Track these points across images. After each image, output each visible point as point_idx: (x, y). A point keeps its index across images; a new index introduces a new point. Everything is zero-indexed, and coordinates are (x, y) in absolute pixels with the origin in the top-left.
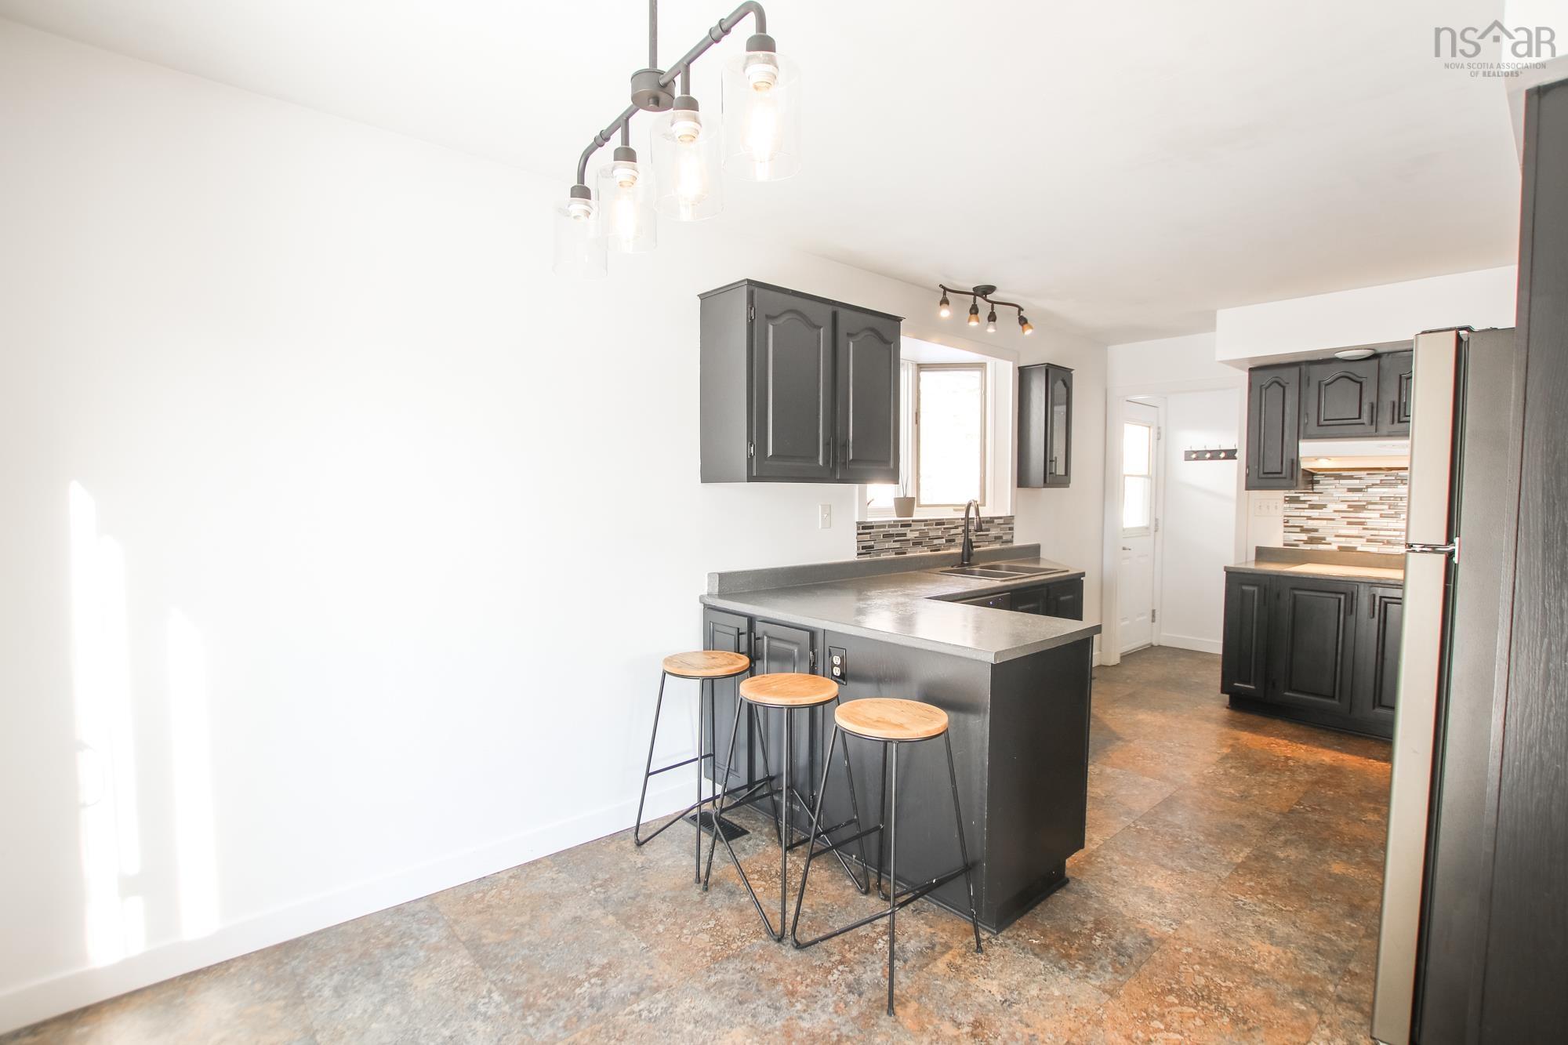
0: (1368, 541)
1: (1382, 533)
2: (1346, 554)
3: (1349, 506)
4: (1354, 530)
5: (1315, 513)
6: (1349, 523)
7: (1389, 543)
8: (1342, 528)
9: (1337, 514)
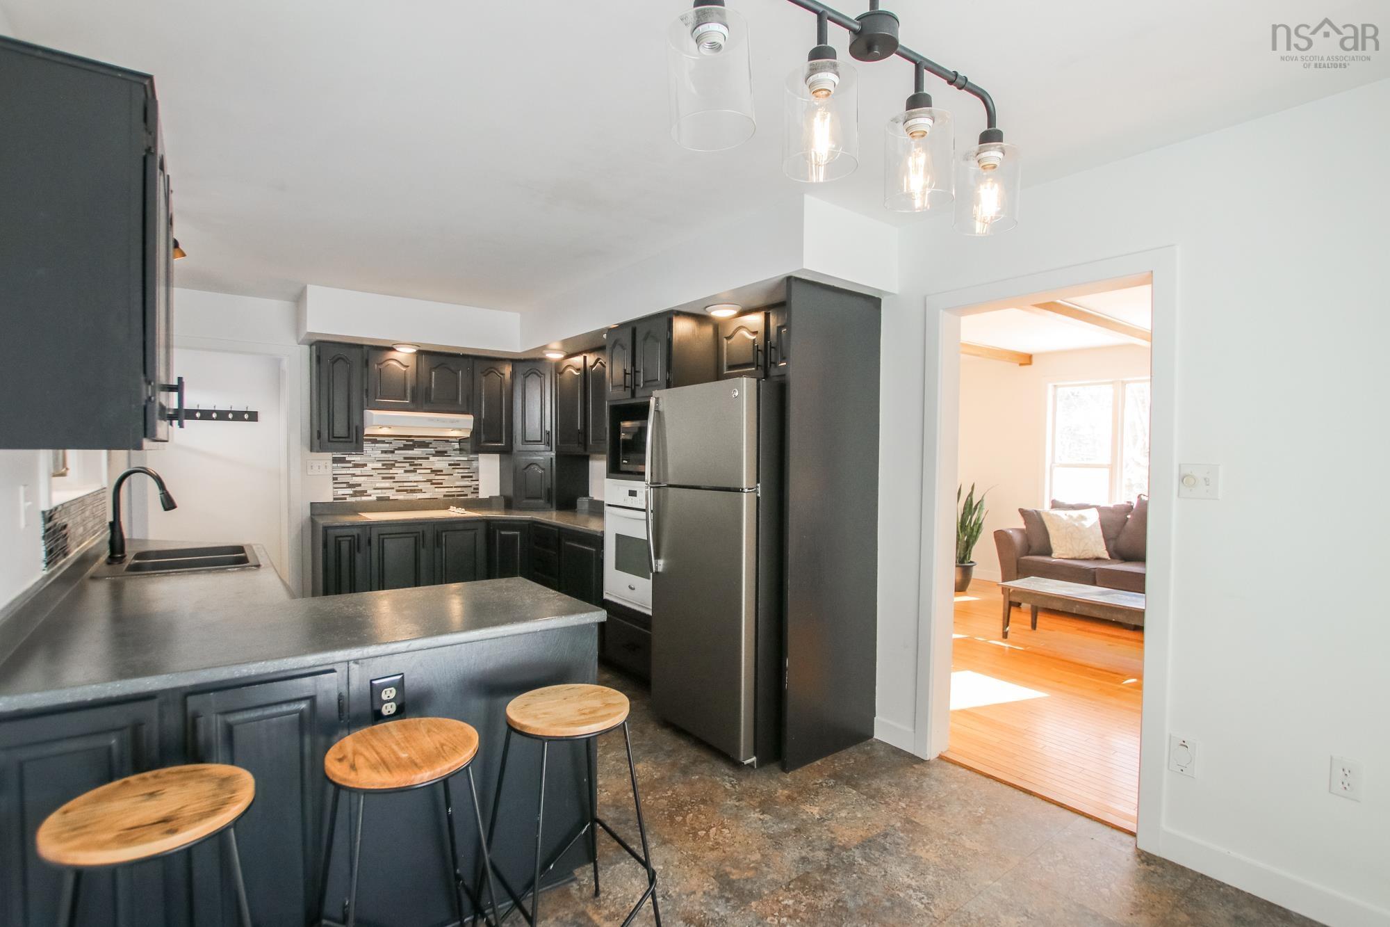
0: (398, 491)
1: (405, 484)
2: (383, 504)
3: (383, 465)
4: (387, 484)
5: (357, 471)
6: (383, 478)
7: (413, 491)
8: (378, 482)
9: (374, 471)
